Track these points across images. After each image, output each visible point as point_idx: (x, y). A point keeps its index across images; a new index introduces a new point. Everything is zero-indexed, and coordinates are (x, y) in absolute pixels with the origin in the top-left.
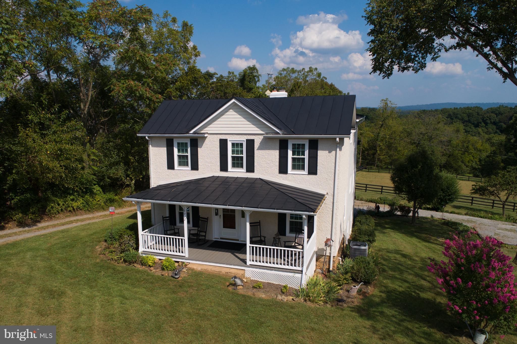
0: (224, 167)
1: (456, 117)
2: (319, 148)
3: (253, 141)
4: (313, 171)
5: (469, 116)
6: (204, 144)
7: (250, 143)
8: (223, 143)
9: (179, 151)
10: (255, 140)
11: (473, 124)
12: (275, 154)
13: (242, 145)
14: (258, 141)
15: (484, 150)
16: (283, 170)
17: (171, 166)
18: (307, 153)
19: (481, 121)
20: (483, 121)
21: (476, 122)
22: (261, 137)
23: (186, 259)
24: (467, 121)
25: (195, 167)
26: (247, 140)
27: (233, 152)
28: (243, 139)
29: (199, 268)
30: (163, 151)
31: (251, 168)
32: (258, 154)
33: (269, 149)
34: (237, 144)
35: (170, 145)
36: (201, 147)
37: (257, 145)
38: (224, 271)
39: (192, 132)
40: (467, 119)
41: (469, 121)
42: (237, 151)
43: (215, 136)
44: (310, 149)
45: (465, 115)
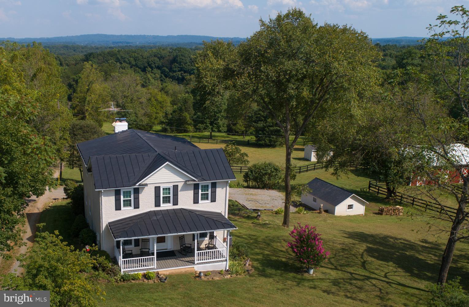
0: (157, 204)
1: (124, 61)
2: (217, 186)
3: (178, 185)
4: (213, 200)
5: (135, 60)
6: (143, 191)
7: (176, 187)
8: (157, 189)
9: (124, 197)
10: (179, 185)
11: (140, 68)
12: (191, 193)
13: (169, 189)
14: (180, 186)
15: (163, 102)
16: (196, 201)
17: (118, 208)
18: (210, 190)
19: (146, 65)
20: (148, 65)
21: (142, 67)
22: (183, 183)
23: (155, 270)
24: (134, 66)
25: (137, 206)
26: (173, 186)
27: (163, 194)
28: (171, 186)
29: (168, 273)
30: (112, 199)
31: (176, 203)
32: (181, 194)
33: (188, 190)
34: (166, 189)
35: (117, 194)
36: (141, 194)
37: (179, 189)
38: (183, 271)
39: (138, 184)
40: (135, 63)
41: (136, 65)
42: (166, 193)
43: (152, 185)
44: (212, 188)
45: (132, 59)
